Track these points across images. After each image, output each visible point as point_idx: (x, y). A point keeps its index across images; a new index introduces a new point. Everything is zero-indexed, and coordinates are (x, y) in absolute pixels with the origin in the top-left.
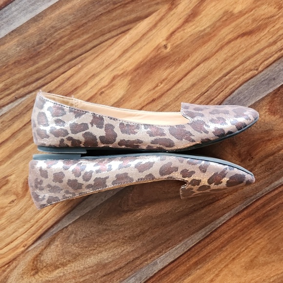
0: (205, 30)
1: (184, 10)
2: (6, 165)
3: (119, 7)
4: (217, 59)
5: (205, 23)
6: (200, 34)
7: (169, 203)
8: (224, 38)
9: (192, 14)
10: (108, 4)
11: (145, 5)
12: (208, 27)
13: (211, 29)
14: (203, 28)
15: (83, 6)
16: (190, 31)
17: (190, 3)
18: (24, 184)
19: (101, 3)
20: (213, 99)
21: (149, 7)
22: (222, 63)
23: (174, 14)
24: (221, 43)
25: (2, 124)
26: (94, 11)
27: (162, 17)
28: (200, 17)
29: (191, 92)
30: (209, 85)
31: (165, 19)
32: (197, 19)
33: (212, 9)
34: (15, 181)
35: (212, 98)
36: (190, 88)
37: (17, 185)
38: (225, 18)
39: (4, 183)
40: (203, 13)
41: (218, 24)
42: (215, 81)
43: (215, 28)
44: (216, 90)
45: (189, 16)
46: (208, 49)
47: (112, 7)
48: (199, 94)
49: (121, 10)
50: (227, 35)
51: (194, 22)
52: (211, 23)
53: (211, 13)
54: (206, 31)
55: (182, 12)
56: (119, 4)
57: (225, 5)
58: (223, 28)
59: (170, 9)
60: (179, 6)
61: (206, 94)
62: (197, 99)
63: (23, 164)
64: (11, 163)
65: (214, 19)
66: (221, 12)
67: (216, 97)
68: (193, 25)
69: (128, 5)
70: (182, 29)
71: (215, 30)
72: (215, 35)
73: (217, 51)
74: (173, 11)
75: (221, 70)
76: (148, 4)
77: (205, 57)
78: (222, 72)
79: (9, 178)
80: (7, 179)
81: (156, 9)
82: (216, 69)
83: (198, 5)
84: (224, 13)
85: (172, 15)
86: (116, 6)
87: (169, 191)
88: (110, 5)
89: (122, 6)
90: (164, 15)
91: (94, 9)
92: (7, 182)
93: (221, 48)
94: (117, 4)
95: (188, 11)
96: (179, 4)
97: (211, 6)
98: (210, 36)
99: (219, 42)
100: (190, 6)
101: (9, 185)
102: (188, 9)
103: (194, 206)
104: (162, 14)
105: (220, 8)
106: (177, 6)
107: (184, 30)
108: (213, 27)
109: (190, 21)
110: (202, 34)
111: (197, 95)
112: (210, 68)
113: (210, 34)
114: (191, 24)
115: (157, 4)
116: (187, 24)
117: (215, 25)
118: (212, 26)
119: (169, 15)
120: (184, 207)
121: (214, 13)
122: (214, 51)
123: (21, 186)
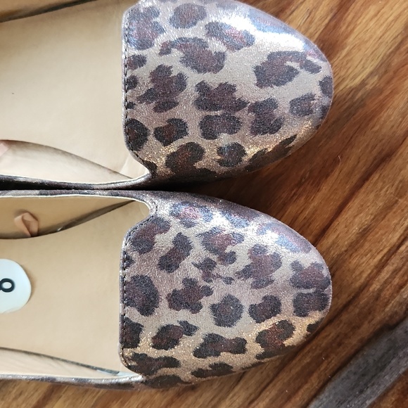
0: (363, 83)
5: (360, 67)
6: (354, 97)
12: (371, 74)
13: (380, 78)
14: (358, 81)
17: (311, 22)
28: (344, 52)
29: (362, 251)
33: (372, 24)
36: (357, 242)
40: (351, 39)
41: (396, 61)
43: (391, 73)
46: (385, 130)
48: (385, 251)
52: (376, 63)
53: (371, 37)
54: (369, 87)
57: (404, 6)
61: (403, 248)
62: (383, 267)
65: (384, 51)
71: (392, 78)
72: (394, 92)
77: (380, 153)
83: (333, 23)
84: (406, 28)
97: (368, 17)
98: (381, 97)
105: (391, 19)
108: (386, 72)
110: (360, 94)
111: (379, 257)
112: (400, 178)
113: (381, 91)
117: (389, 65)
118: (382, 70)
121: (379, 33)
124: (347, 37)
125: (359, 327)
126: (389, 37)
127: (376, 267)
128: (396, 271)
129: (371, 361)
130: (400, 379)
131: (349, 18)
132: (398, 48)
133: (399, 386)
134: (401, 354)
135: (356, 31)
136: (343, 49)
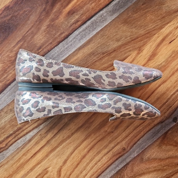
0: (161, 64)
1: (147, 53)
2: (45, 161)
3: (106, 56)
4: (171, 81)
5: (161, 60)
6: (159, 66)
7: (150, 175)
8: (174, 68)
9: (152, 55)
10: (99, 55)
11: (123, 53)
12: (163, 62)
13: (165, 63)
14: (160, 63)
15: (84, 57)
16: (152, 66)
17: (151, 48)
18: (57, 172)
19: (95, 54)
20: (171, 107)
21: (125, 53)
22: (175, 83)
23: (141, 56)
24: (172, 71)
25: (40, 136)
26: (91, 60)
27: (134, 58)
29: (157, 103)
30: (168, 98)
31: (136, 60)
32: (156, 58)
33: (165, 50)
34: (52, 171)
35: (171, 105)
36: (156, 101)
37: (53, 173)
38: (173, 55)
39: (45, 173)
41: (169, 59)
42: (172, 95)
43: (168, 62)
44: (173, 100)
45: (151, 56)
46: (165, 75)
47: (102, 56)
49: (108, 57)
50: (176, 66)
51: (154, 60)
53: (164, 53)
54: (162, 65)
55: (146, 55)
56: (106, 54)
57: (173, 47)
58: (173, 62)
59: (138, 53)
60: (144, 51)
61: (167, 103)
63: (56, 160)
64: (48, 160)
65: (167, 57)
66: (171, 52)
67: (173, 105)
68: (154, 62)
69: (111, 54)
70: (147, 64)
71: (168, 63)
72: (168, 67)
73: (171, 76)
74: (140, 54)
75: (174, 88)
76: (124, 52)
77: (163, 80)
78: (175, 89)
79: (48, 169)
80: (46, 170)
81: (130, 54)
82: (171, 87)
83: (156, 49)
84: (172, 52)
85: (140, 57)
86: (104, 55)
87: (150, 167)
88: (100, 55)
89: (108, 55)
90: (135, 58)
91: (91, 59)
92: (47, 172)
93: (173, 74)
94: (105, 54)
95: (150, 53)
96: (143, 50)
99: (171, 71)
100: (151, 50)
101: (49, 174)
102: (150, 52)
103: (167, 175)
104: (133, 57)
105: (169, 49)
106: (142, 51)
107: (149, 65)
108: (167, 62)
109: (152, 59)
110: (160, 66)
111: (161, 105)
112: (168, 87)
113: (165, 66)
114: (152, 61)
115: (130, 51)
116: (150, 61)
117: (168, 60)
119: (138, 57)
120: (161, 176)
121: (166, 53)
122: (169, 76)
123: (56, 174)
124: (159, 53)
125: (154, 121)
126: (168, 54)
127: (160, 107)
128: (164, 109)
129: (156, 130)
130: (162, 135)
131: (160, 48)
132: (170, 56)
133: (162, 137)
134: (163, 129)
135: (161, 52)
136: (157, 55)
